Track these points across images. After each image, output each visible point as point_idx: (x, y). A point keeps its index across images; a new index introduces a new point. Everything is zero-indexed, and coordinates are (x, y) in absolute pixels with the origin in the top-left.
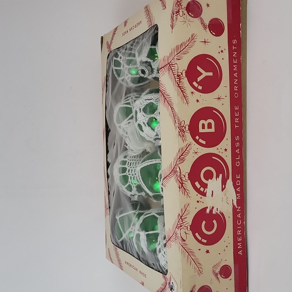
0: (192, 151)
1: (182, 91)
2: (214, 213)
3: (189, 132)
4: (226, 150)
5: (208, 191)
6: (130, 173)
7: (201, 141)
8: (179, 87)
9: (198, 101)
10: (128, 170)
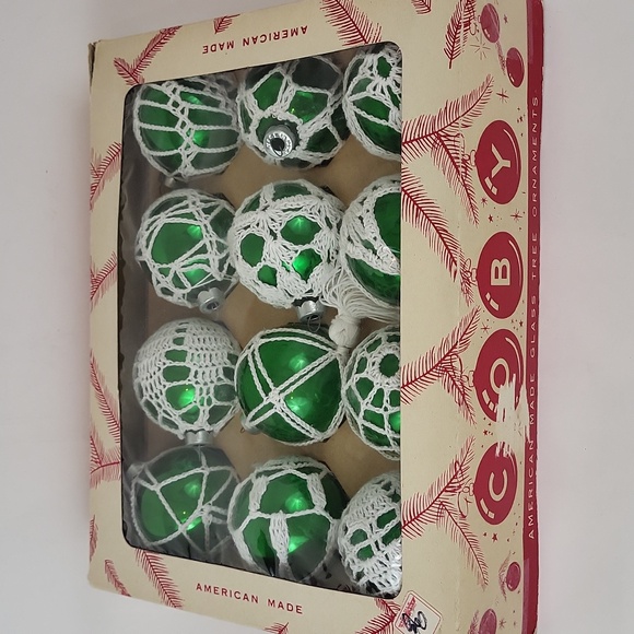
0: (480, 326)
1: (468, 194)
2: (505, 455)
3: (476, 283)
4: (521, 323)
5: (499, 409)
6: (199, 379)
7: (493, 303)
8: (465, 185)
9: (491, 218)
10: (192, 373)
